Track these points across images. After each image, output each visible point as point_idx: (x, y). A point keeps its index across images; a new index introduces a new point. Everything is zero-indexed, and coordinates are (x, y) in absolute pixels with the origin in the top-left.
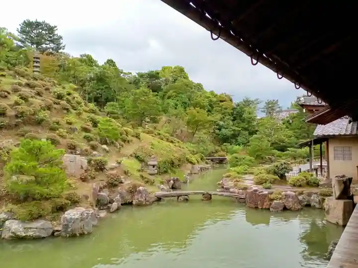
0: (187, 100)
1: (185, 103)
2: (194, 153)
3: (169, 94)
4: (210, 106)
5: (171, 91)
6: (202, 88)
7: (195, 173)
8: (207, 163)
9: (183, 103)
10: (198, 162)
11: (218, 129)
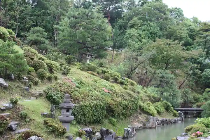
0: (157, 30)
1: (155, 34)
2: (155, 100)
3: (132, 22)
4: (190, 37)
5: (135, 18)
6: (182, 15)
7: (151, 128)
8: (175, 115)
9: (151, 33)
10: (159, 113)
11: (200, 69)
